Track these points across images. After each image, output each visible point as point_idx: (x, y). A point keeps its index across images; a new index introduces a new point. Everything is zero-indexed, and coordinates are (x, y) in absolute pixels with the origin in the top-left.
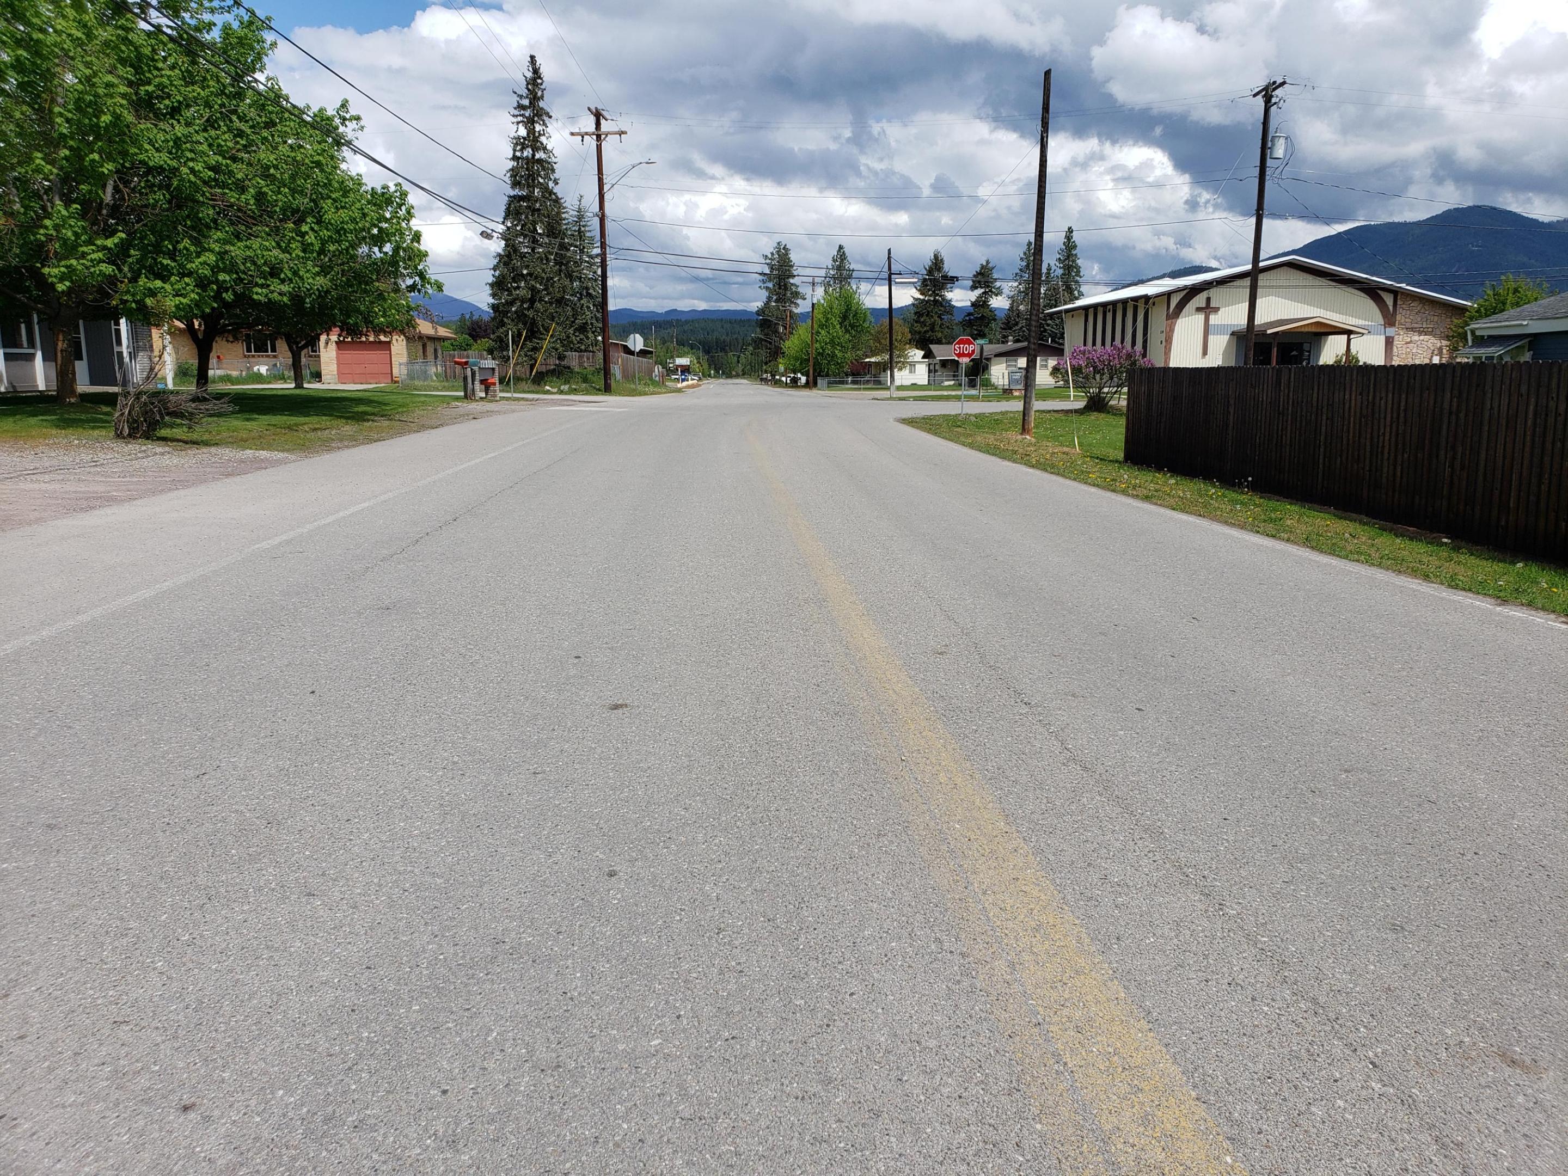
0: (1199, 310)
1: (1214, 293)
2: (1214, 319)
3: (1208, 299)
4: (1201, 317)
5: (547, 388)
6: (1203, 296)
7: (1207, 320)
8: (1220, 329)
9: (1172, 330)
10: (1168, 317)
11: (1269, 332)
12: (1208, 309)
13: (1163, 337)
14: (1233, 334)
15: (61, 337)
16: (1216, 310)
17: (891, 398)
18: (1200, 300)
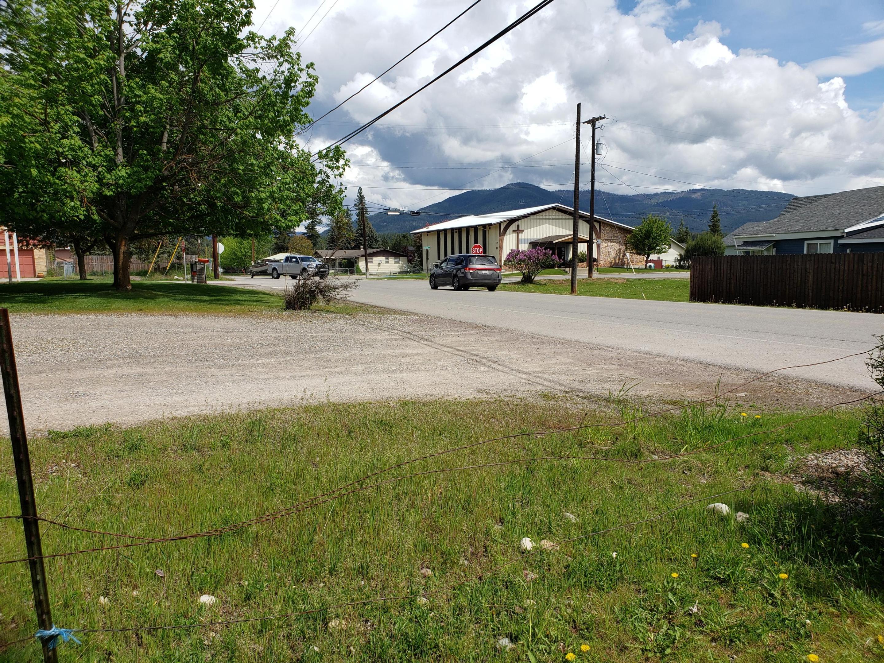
0: (514, 231)
1: (520, 222)
2: (521, 236)
3: (518, 226)
4: (515, 235)
5: (176, 277)
6: (516, 224)
7: (518, 236)
8: (525, 241)
9: (502, 242)
10: (500, 235)
11: (554, 242)
12: (518, 231)
13: (498, 246)
14: (530, 243)
15: (123, 243)
16: (522, 231)
17: (367, 279)
18: (514, 226)
